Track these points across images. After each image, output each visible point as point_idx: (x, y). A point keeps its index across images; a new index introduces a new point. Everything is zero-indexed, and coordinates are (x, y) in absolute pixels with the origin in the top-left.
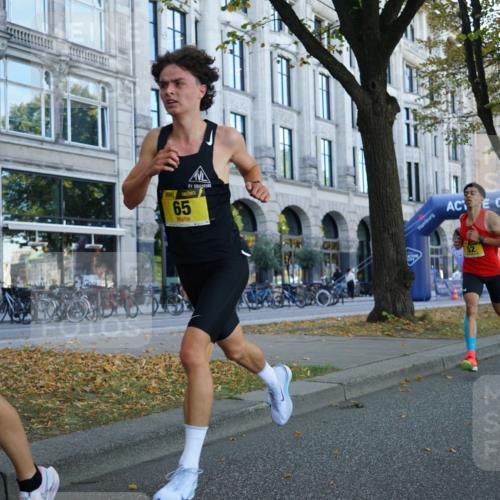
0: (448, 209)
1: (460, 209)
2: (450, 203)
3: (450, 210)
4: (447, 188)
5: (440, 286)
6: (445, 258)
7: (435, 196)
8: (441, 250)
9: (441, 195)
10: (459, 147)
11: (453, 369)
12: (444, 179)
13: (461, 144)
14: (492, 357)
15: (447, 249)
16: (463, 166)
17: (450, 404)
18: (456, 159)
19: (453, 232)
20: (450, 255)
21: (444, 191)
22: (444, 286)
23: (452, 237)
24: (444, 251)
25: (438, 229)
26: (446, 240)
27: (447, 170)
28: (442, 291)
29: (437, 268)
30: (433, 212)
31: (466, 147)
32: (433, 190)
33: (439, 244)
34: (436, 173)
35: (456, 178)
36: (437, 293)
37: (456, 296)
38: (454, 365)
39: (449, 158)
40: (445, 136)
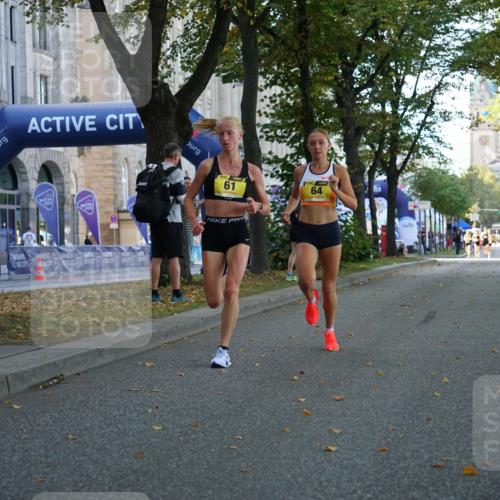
0: (29, 131)
1: (50, 129)
2: (34, 120)
3: (34, 131)
4: (30, 94)
5: (15, 257)
6: (25, 210)
7: (10, 107)
8: (19, 196)
9: (19, 105)
10: (49, 28)
11: (23, 392)
12: (25, 79)
13: (51, 23)
14: (86, 372)
15: (28, 195)
16: (56, 58)
17: (14, 451)
18: (45, 47)
19: (38, 167)
20: (33, 206)
21: (25, 99)
22: (22, 256)
23: (36, 176)
24: (24, 198)
25: (12, 162)
26: (27, 180)
27: (30, 65)
28: (19, 265)
29: (12, 227)
30: (6, 133)
31: (61, 29)
32: (7, 97)
33: (15, 187)
34: (12, 68)
35: (44, 78)
36: (10, 268)
37: (42, 273)
38: (26, 386)
39: (34, 46)
40: (27, 8)
